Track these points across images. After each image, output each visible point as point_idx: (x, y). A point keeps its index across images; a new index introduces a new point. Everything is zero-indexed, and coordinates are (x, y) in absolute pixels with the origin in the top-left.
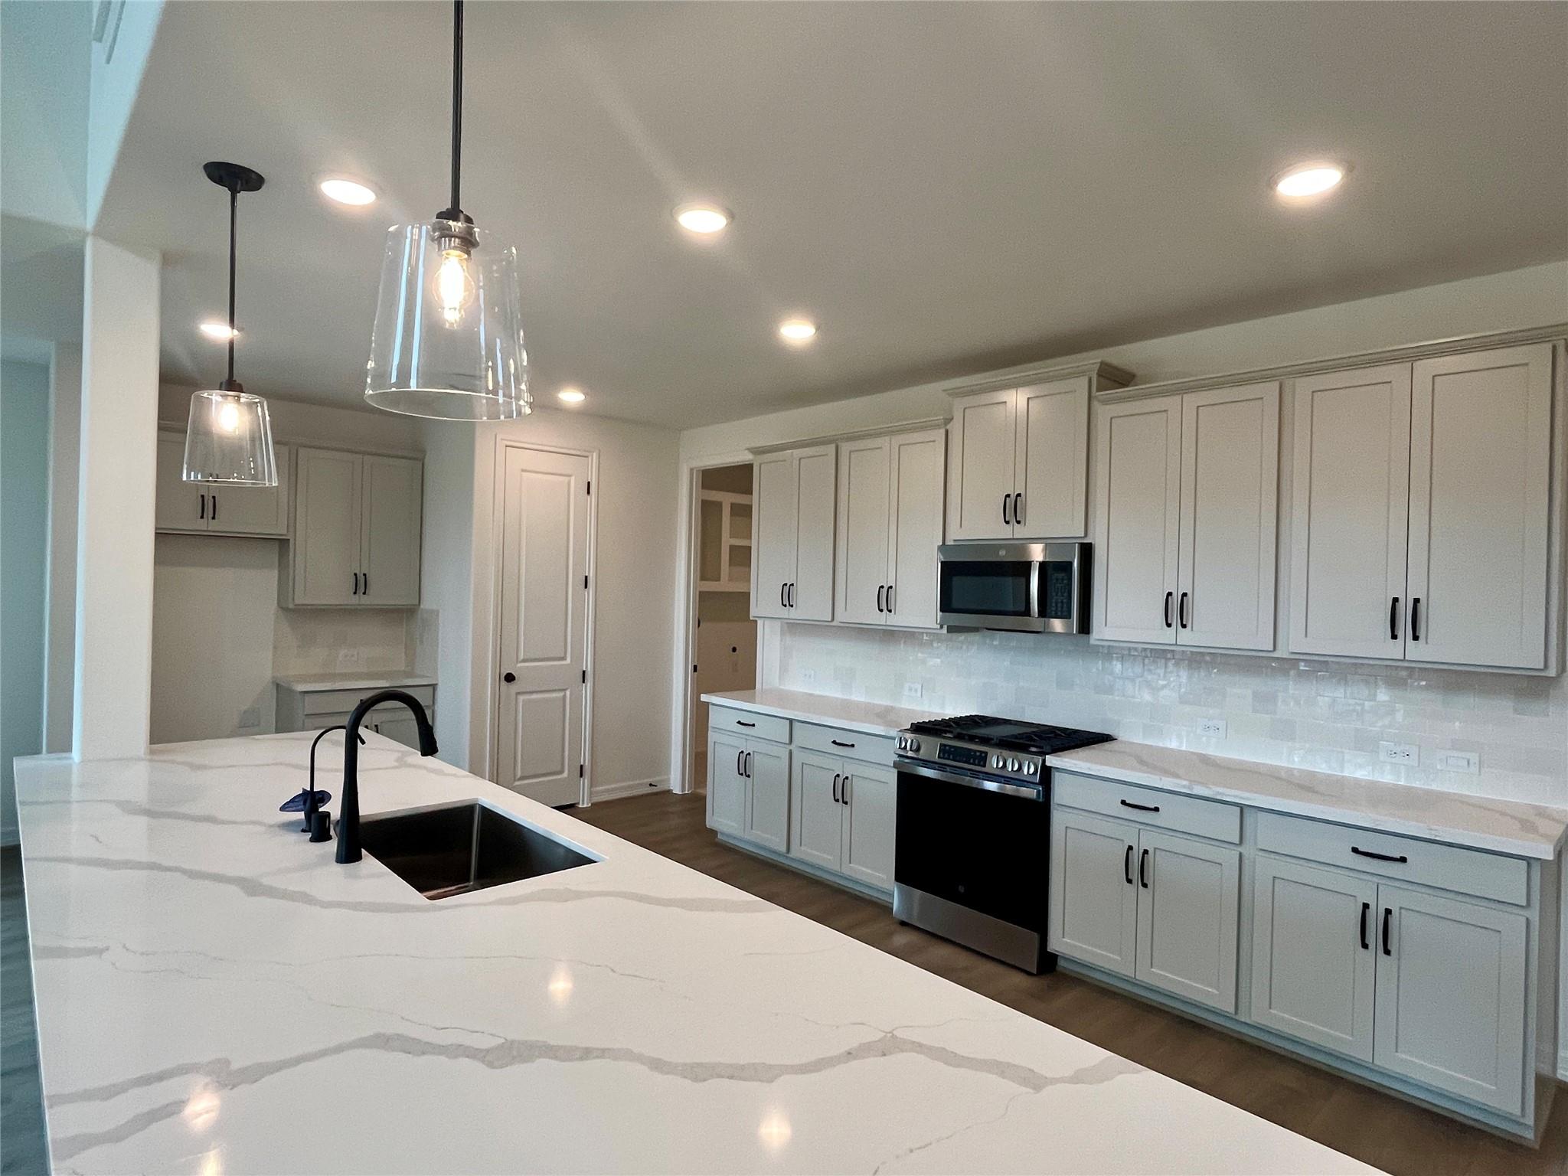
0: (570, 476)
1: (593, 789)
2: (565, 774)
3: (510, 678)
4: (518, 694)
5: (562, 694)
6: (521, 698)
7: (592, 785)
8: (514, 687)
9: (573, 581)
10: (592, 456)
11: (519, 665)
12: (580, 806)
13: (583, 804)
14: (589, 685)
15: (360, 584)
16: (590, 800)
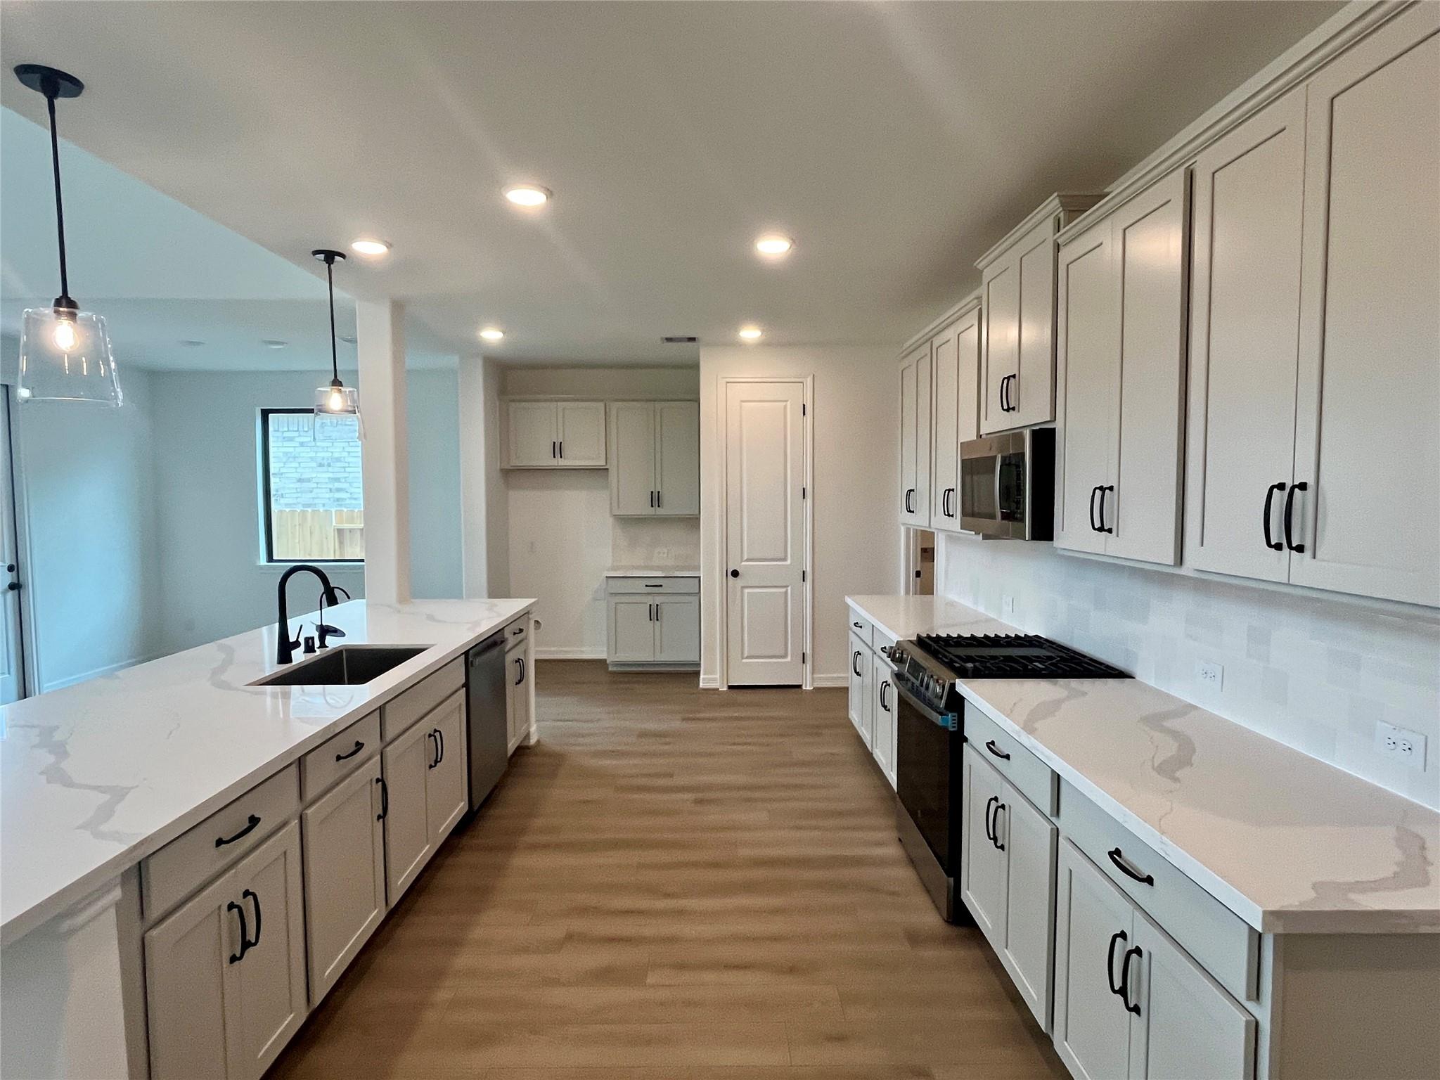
0: (786, 401)
1: (815, 676)
2: (789, 659)
3: (735, 574)
4: (743, 587)
5: (784, 590)
6: (746, 591)
7: (813, 672)
8: (738, 582)
9: (792, 493)
10: (807, 381)
11: (743, 563)
12: (804, 688)
13: (806, 687)
14: (808, 583)
15: (656, 499)
16: (813, 685)
